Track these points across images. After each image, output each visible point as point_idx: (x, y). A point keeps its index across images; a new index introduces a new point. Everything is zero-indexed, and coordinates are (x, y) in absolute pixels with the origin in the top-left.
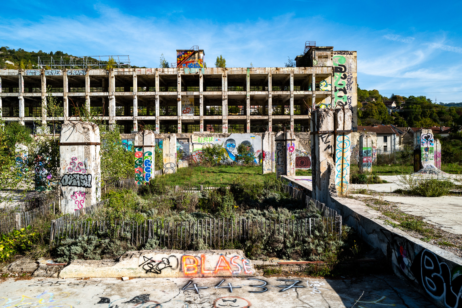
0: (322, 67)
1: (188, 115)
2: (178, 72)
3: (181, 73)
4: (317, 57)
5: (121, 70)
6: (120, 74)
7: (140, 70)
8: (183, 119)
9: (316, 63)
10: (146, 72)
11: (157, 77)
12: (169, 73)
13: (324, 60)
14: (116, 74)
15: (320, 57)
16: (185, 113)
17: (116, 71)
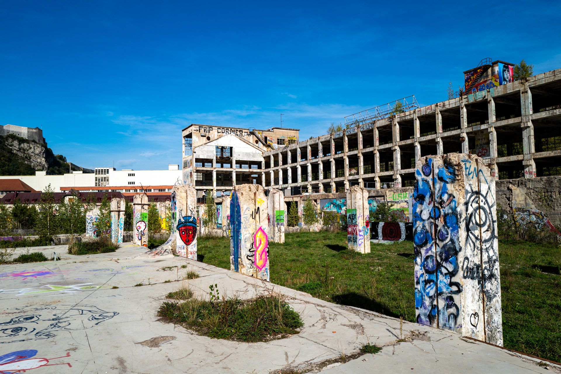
2: (461, 102)
3: (464, 102)
5: (402, 115)
6: (402, 120)
7: (420, 111)
10: (426, 111)
11: (438, 114)
12: (451, 107)
14: (398, 120)
17: (399, 116)
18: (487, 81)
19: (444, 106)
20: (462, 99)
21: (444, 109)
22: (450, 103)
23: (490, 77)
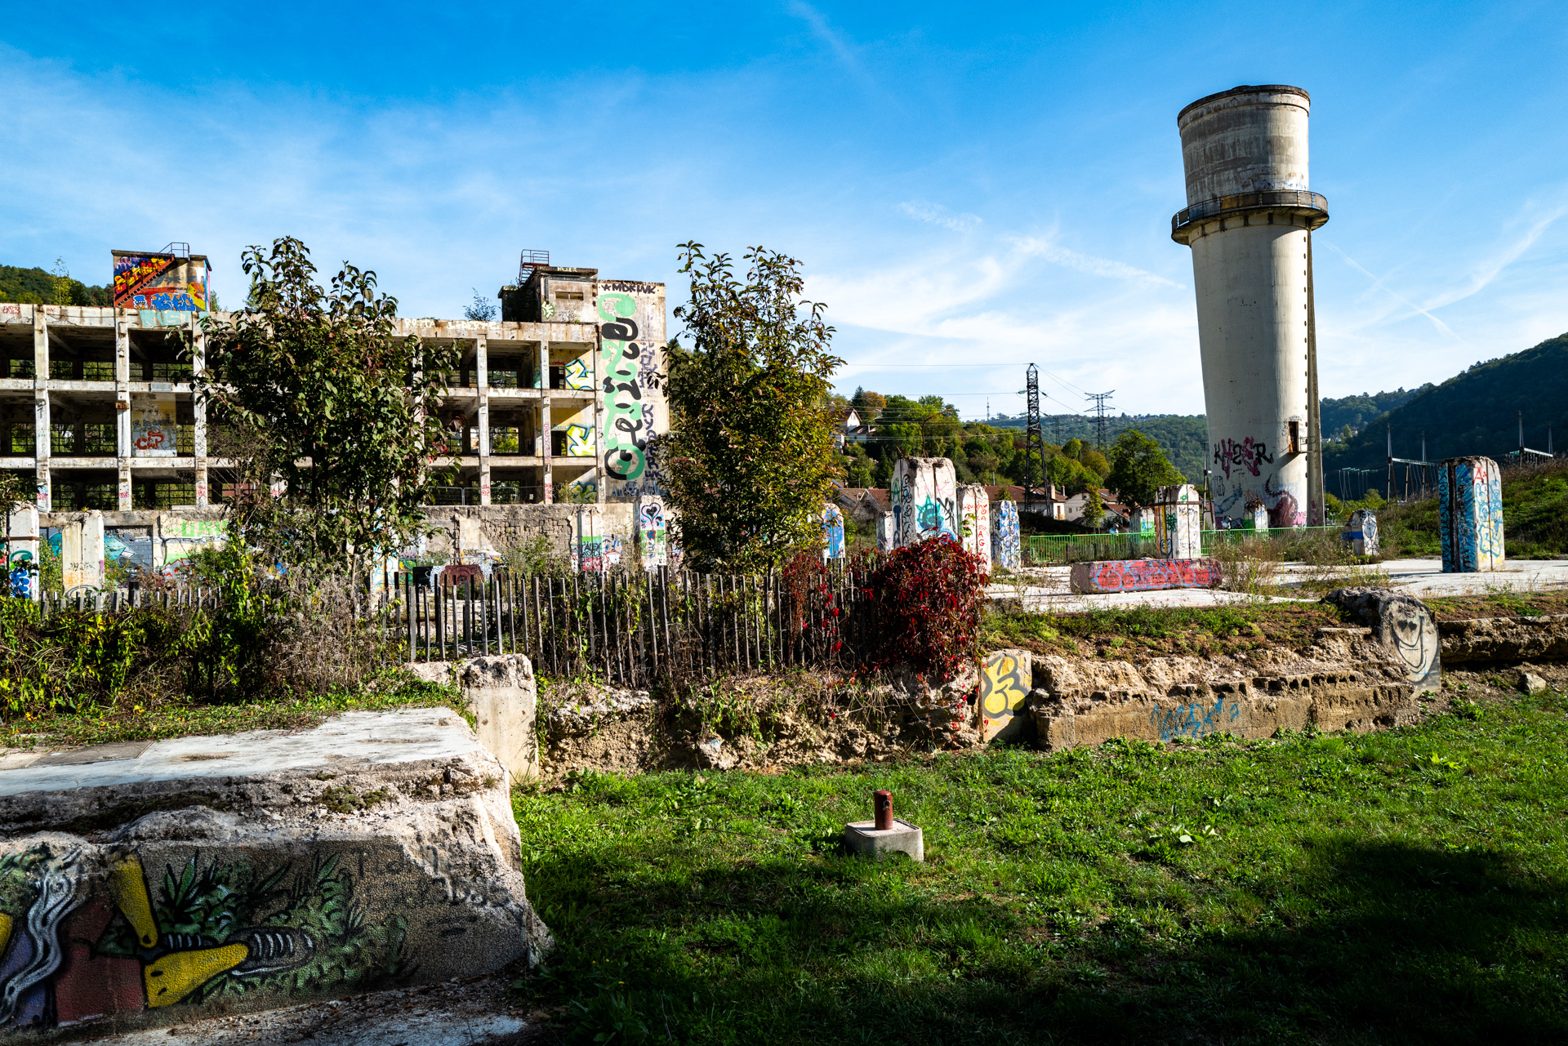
0: (569, 323)
1: (156, 452)
2: (118, 320)
3: (128, 323)
4: (552, 296)
8: (137, 467)
9: (550, 312)
11: (41, 331)
12: (87, 323)
13: (573, 303)
15: (561, 296)
16: (144, 448)
18: (174, 289)
19: (62, 316)
20: (121, 314)
21: (64, 323)
22: (85, 314)
23: (183, 283)
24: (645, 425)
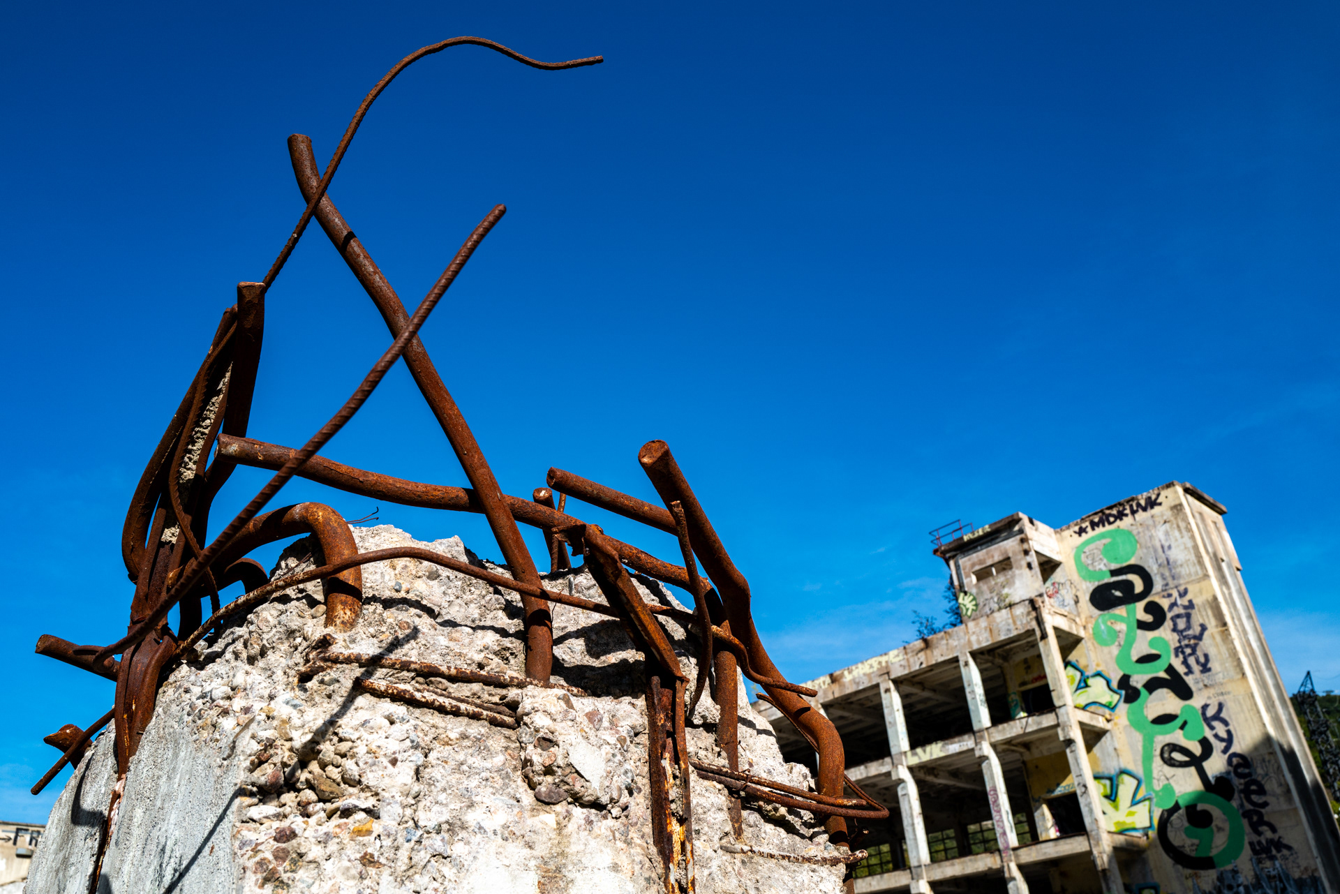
0: (997, 610)
4: (970, 581)
9: (971, 606)
13: (1001, 578)
15: (983, 575)
24: (1218, 746)
